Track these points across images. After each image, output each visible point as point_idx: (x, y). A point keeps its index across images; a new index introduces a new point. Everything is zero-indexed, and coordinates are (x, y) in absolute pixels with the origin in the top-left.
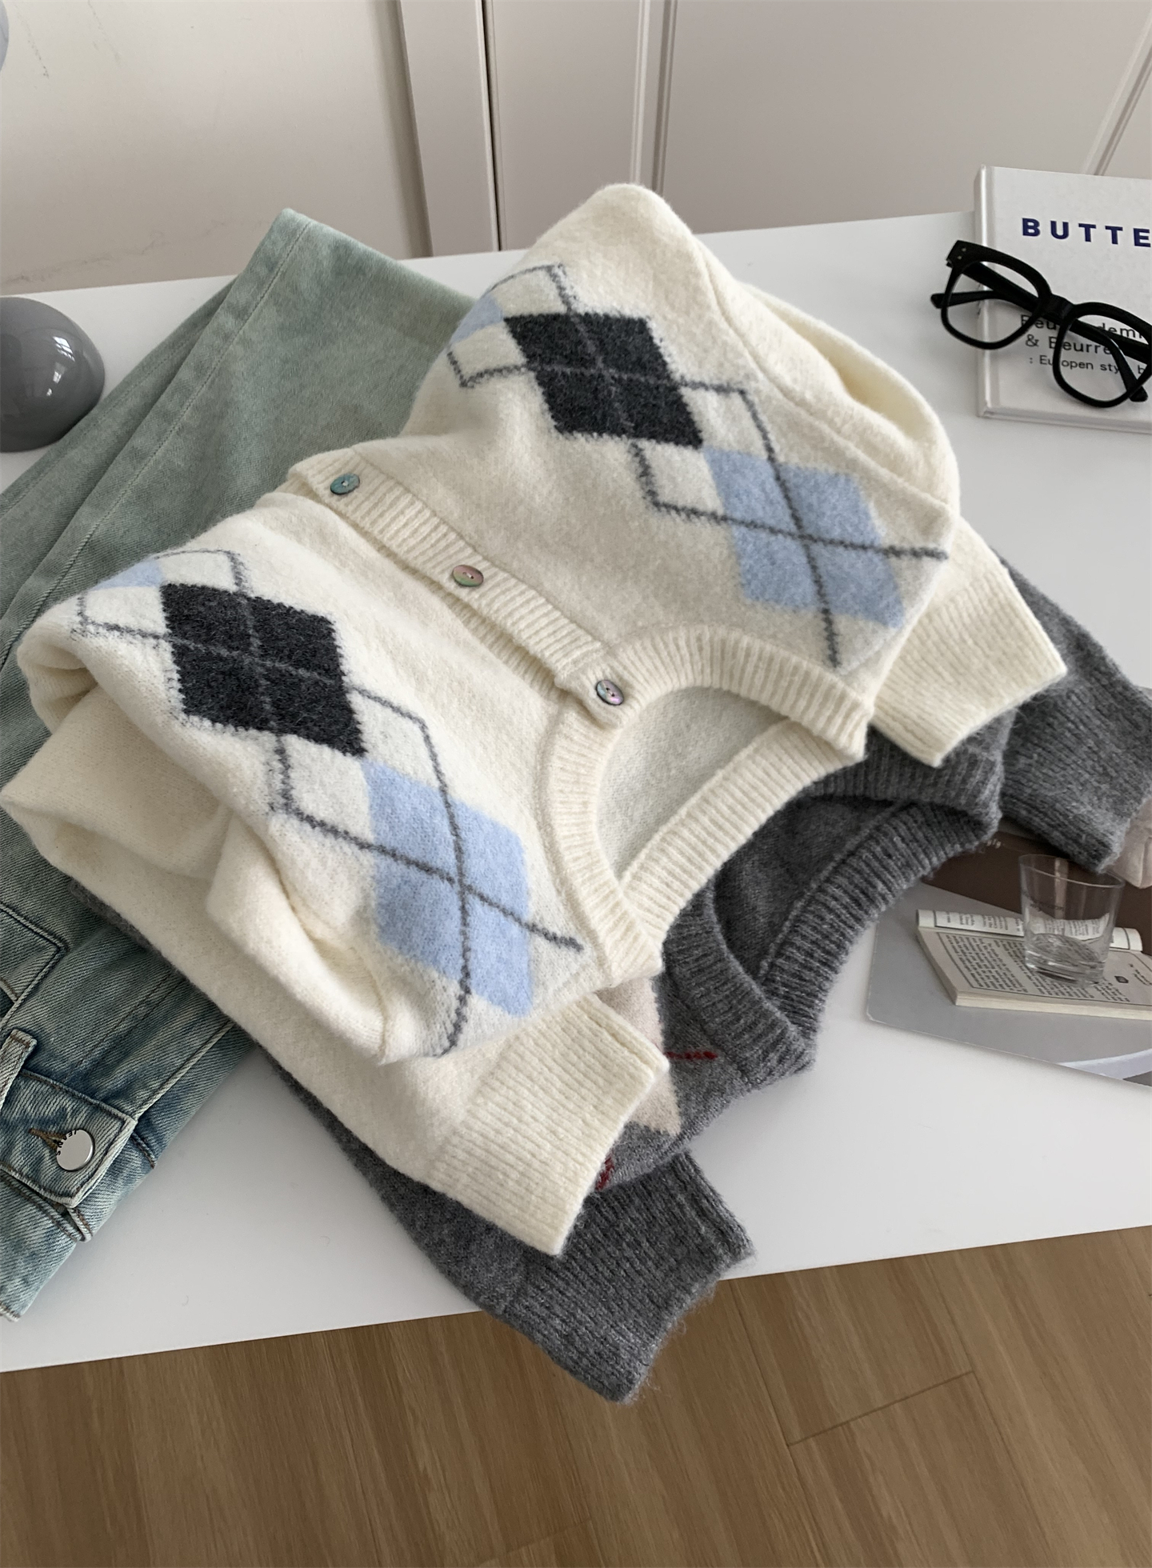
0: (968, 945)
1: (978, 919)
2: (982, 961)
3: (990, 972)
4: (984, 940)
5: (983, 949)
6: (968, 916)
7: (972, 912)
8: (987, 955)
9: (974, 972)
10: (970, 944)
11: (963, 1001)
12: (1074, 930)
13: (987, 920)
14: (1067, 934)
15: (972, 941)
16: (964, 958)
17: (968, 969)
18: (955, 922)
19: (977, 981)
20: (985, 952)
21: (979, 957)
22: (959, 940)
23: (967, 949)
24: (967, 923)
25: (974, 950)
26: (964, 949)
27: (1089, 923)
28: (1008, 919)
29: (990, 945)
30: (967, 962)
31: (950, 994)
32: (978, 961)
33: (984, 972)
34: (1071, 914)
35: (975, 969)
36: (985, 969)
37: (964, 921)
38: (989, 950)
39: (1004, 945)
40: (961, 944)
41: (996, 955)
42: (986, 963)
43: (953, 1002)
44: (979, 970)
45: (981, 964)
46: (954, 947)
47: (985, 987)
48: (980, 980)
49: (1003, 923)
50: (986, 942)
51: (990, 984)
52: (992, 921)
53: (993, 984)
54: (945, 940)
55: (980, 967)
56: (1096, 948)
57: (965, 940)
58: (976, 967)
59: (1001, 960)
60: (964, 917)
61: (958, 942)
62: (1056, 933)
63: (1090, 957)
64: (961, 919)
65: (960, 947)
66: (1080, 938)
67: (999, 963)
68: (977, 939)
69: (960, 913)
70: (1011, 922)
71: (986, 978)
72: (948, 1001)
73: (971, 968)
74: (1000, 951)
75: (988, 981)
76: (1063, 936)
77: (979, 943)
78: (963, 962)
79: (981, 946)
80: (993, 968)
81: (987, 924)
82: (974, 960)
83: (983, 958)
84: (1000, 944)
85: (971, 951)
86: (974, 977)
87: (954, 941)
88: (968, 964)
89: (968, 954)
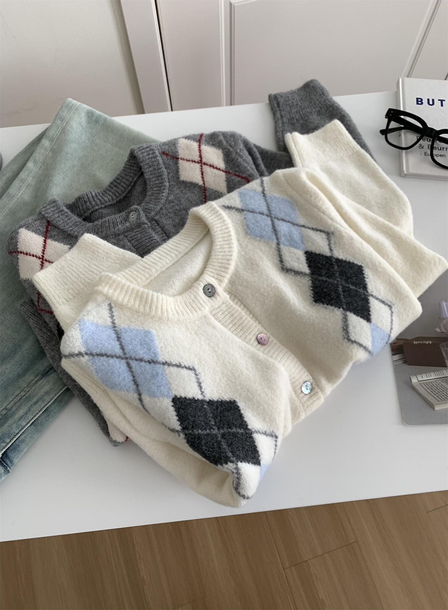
0: (432, 385)
1: (432, 374)
2: (439, 390)
3: (443, 393)
4: (437, 382)
5: (438, 385)
6: (428, 374)
7: (429, 372)
8: (440, 387)
9: (437, 395)
10: (433, 384)
11: (437, 408)
13: (436, 373)
15: (433, 383)
16: (432, 391)
17: (435, 395)
18: (424, 377)
19: (440, 398)
20: (439, 386)
21: (438, 389)
22: (428, 384)
23: (432, 387)
24: (429, 377)
25: (435, 386)
26: (431, 387)
28: (443, 371)
29: (440, 383)
30: (434, 392)
31: (432, 406)
32: (438, 390)
33: (441, 394)
35: (438, 394)
36: (441, 393)
37: (428, 376)
38: (440, 384)
39: (445, 381)
40: (429, 385)
41: (443, 386)
42: (441, 390)
43: (434, 410)
44: (439, 394)
45: (439, 391)
46: (427, 387)
47: (443, 400)
48: (441, 398)
49: (442, 373)
50: (438, 382)
51: (445, 398)
52: (438, 373)
53: (446, 398)
54: (423, 386)
55: (439, 392)
57: (431, 383)
58: (438, 393)
59: (446, 388)
60: (427, 374)
61: (428, 385)
64: (426, 375)
65: (429, 387)
67: (445, 389)
68: (434, 382)
69: (425, 373)
70: (444, 371)
71: (442, 396)
72: (433, 410)
73: (436, 394)
74: (444, 384)
75: (444, 397)
77: (436, 383)
78: (432, 392)
79: (437, 384)
80: (444, 391)
81: (437, 375)
82: (436, 390)
83: (439, 389)
84: (443, 381)
85: (434, 387)
86: (438, 397)
87: (427, 385)
88: (434, 393)
89: (433, 389)
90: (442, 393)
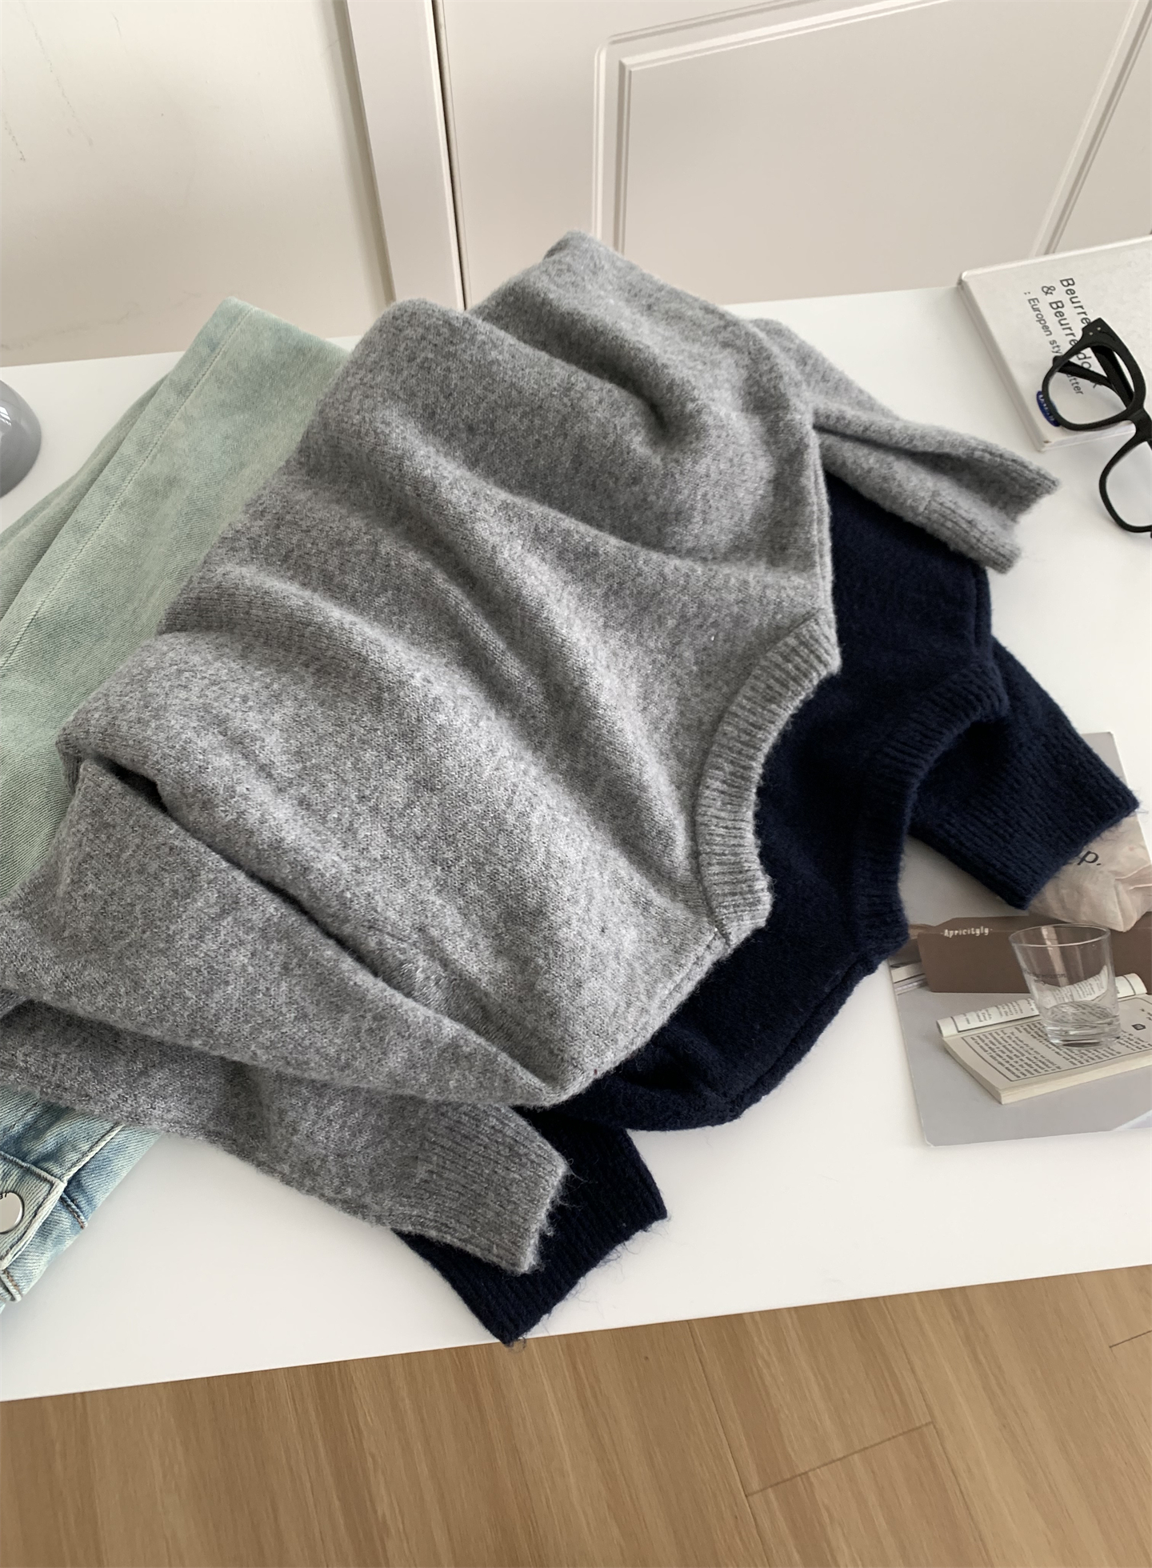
0: (994, 1041)
1: (993, 1011)
2: (1011, 1052)
3: (1022, 1060)
4: (1005, 1031)
5: (1007, 1039)
6: (984, 1011)
7: (985, 1007)
8: (1013, 1044)
9: (1007, 1065)
10: (995, 1038)
11: (1007, 1098)
12: (1081, 992)
13: (1001, 1009)
14: (1077, 999)
15: (996, 1035)
16: (994, 1055)
17: (1002, 1064)
18: (972, 1021)
19: (1013, 1073)
20: (1010, 1042)
21: (1007, 1049)
22: (983, 1038)
23: (993, 1044)
24: (985, 1019)
25: (1000, 1043)
26: (991, 1045)
27: (1091, 980)
28: (1020, 1002)
29: (1012, 1033)
30: (998, 1058)
31: (994, 1095)
32: (1008, 1053)
33: (1017, 1062)
34: (1073, 979)
35: (1008, 1062)
37: (982, 1018)
38: (1013, 1038)
39: (1025, 1029)
40: (987, 1041)
41: (1021, 1041)
42: (1015, 1052)
43: (1000, 1103)
45: (1011, 1055)
46: (981, 1047)
47: (1023, 1077)
48: (1015, 1071)
49: (1017, 1007)
50: (1008, 1031)
51: (1026, 1072)
52: (1007, 1010)
53: (1029, 1072)
54: (972, 1042)
55: (1011, 1058)
56: (1106, 1003)
57: (989, 1036)
58: (1008, 1059)
59: (1027, 1045)
60: (980, 1013)
61: (983, 1041)
62: (1067, 1001)
63: (1104, 1014)
64: (978, 1016)
65: (986, 1045)
66: (1089, 998)
67: (1026, 1048)
68: (999, 1032)
69: (975, 1010)
70: (1023, 1003)
71: (1020, 1068)
72: (995, 1102)
73: (1003, 1062)
74: (1023, 1036)
75: (1022, 1070)
76: (1073, 1002)
77: (1002, 1035)
78: (994, 1058)
79: (1005, 1037)
81: (1003, 1014)
82: (1004, 1053)
83: (1010, 1048)
84: (1021, 1029)
85: (998, 1045)
86: (1009, 1070)
87: (979, 1041)
88: (1000, 1060)
89: (996, 1050)
90: (1017, 1059)
